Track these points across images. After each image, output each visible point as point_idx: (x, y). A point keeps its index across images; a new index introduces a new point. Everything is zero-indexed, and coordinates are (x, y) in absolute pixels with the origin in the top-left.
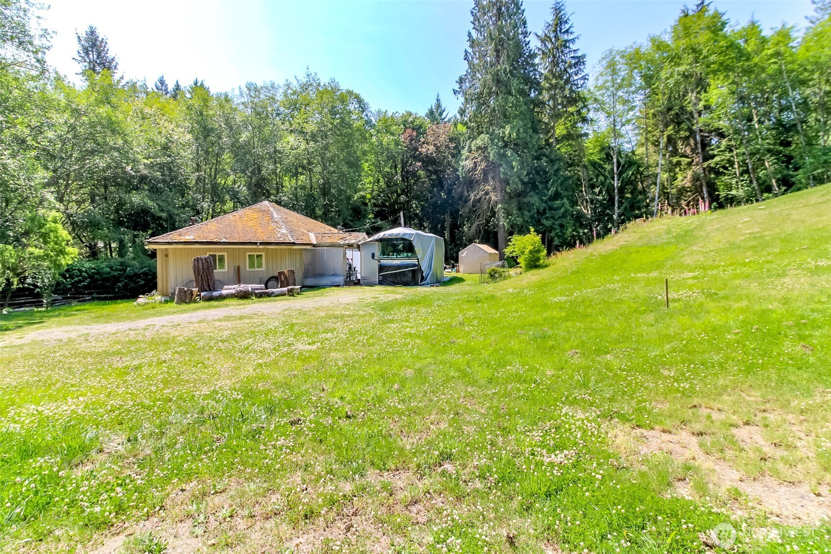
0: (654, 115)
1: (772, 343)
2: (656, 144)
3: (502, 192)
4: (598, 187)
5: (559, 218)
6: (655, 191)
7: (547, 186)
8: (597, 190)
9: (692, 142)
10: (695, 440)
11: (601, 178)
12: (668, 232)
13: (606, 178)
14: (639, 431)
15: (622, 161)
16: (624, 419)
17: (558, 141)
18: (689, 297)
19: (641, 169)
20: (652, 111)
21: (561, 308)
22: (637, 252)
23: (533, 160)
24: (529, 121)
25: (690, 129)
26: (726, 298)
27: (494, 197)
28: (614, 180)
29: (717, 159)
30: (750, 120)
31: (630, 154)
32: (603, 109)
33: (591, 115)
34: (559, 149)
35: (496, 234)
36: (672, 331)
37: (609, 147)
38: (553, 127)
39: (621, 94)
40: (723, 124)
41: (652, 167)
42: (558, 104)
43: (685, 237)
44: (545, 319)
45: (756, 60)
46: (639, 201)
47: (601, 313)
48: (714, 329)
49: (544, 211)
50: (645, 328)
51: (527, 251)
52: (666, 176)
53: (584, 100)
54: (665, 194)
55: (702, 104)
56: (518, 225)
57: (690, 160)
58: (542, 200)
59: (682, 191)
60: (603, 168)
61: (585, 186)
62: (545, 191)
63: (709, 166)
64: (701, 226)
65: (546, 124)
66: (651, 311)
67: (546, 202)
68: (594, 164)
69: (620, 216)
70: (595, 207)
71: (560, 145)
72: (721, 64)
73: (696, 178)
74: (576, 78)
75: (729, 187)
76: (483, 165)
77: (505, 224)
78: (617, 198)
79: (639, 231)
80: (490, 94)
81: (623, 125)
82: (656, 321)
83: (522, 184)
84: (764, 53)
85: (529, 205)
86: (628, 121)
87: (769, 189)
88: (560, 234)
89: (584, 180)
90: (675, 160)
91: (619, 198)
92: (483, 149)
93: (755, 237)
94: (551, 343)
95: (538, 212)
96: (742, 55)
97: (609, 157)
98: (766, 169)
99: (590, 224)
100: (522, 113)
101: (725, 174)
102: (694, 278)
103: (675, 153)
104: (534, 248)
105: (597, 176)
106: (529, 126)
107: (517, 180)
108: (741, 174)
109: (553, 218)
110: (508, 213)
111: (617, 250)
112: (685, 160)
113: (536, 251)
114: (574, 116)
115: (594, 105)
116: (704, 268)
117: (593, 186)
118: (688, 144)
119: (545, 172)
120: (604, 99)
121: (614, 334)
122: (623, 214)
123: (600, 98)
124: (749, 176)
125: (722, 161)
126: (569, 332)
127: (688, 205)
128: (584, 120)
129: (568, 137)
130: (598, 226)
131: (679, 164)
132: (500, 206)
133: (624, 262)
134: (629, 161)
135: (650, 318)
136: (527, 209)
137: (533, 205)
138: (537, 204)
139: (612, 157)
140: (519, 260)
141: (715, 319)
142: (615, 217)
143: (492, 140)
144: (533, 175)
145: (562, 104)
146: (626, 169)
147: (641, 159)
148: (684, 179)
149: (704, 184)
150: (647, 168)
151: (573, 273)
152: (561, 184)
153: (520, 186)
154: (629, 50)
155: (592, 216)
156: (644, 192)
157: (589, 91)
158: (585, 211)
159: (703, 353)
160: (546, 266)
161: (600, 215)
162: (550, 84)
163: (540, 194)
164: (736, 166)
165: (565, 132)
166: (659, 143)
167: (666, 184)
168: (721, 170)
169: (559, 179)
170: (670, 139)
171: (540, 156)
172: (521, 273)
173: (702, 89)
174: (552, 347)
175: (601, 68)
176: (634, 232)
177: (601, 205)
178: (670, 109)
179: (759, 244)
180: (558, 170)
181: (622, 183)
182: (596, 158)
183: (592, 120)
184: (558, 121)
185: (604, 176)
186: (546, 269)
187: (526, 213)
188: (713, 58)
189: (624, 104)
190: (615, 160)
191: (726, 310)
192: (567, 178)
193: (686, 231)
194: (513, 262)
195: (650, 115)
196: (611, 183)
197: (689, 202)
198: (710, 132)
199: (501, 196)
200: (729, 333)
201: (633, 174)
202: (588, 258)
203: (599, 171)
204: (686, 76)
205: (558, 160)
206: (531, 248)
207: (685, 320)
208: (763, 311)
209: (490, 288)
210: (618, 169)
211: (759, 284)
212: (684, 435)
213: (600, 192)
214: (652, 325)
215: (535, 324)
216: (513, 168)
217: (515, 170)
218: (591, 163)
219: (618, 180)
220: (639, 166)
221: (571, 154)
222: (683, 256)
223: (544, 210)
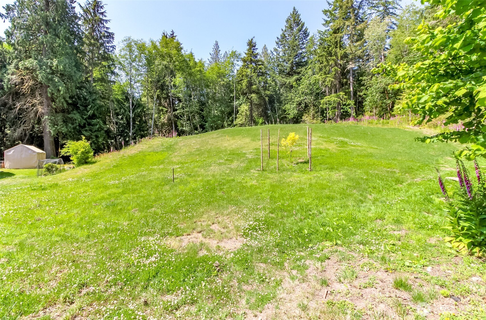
0: (151, 82)
1: (213, 193)
2: (152, 97)
3: (48, 107)
4: (120, 115)
5: (95, 131)
6: (151, 122)
7: (86, 109)
8: (120, 117)
9: (168, 100)
10: (200, 235)
11: (122, 110)
12: (162, 145)
13: (125, 111)
14: (178, 238)
15: (135, 103)
16: (171, 235)
17: (95, 81)
18: (181, 176)
19: (145, 109)
20: (150, 79)
21: (117, 187)
22: (149, 155)
23: (76, 88)
24: (73, 61)
25: (167, 94)
26: (194, 176)
27: (40, 109)
28: (130, 113)
29: (178, 111)
30: (190, 96)
31: (139, 100)
32: (124, 70)
33: (116, 71)
34: (95, 86)
35: (42, 138)
36: (177, 192)
37: (128, 93)
38: (91, 71)
39: (134, 65)
40: (180, 95)
41: (150, 109)
42: (95, 57)
43: (170, 148)
44: (109, 195)
45: (193, 70)
46: (143, 127)
47: (142, 187)
48: (193, 190)
49: (84, 126)
50: (166, 193)
51: (79, 152)
52: (156, 115)
53: (113, 60)
54: (156, 125)
55: (172, 83)
56: (63, 133)
57: (167, 109)
58: (83, 118)
59: (163, 124)
60: (124, 105)
61: (112, 113)
62: (86, 112)
63: (175, 114)
64: (176, 143)
65: (86, 67)
66: (167, 184)
67: (86, 119)
68: (118, 101)
69: (133, 134)
70: (119, 127)
71: (96, 84)
72: (180, 67)
73: (169, 119)
74: (107, 45)
75: (182, 126)
76: (31, 83)
77: (52, 131)
78: (131, 124)
79: (148, 144)
80: (39, 30)
81: (135, 83)
82: (170, 189)
83: (67, 104)
84: (196, 69)
85: (73, 121)
86: (139, 81)
87: (196, 129)
88: (96, 142)
89: (112, 109)
90: (161, 108)
91: (133, 124)
92: (31, 71)
93: (198, 150)
94: (119, 207)
95: (79, 125)
96: (188, 66)
97: (127, 99)
98: (196, 120)
99: (115, 137)
100: (67, 53)
101: (181, 119)
102: (179, 168)
103: (160, 105)
104: (85, 150)
105: (120, 108)
106: (74, 64)
107: (63, 100)
108: (187, 120)
109: (91, 130)
110: (54, 124)
111: (138, 153)
112: (165, 109)
113: (87, 153)
114: (106, 68)
115: (119, 66)
116: (182, 163)
117: (117, 114)
118: (166, 102)
119: (85, 99)
120: (125, 64)
121: (153, 197)
122: (135, 133)
123: (122, 63)
124: (190, 122)
125: (180, 113)
126: (128, 200)
127: (166, 132)
128: (113, 73)
129: (102, 80)
130: (120, 138)
131: (162, 110)
132: (47, 117)
133: (143, 160)
134: (138, 104)
135: (167, 187)
136: (70, 122)
137: (76, 120)
138: (79, 120)
139: (129, 99)
140: (71, 158)
141: (193, 186)
142: (130, 134)
143: (41, 66)
144: (76, 99)
145: (98, 57)
146: (137, 108)
147: (144, 104)
148: (164, 119)
149: (173, 122)
150: (148, 109)
151: (114, 166)
152: (97, 110)
153: (65, 105)
154: (139, 42)
155: (117, 132)
156: (145, 122)
157: (116, 56)
158: (113, 129)
159: (192, 200)
160: (94, 163)
161: (122, 132)
162: (90, 42)
163: (82, 114)
164: (185, 116)
165: (100, 76)
166: (154, 97)
167: (156, 119)
168: (180, 117)
169: (96, 105)
170: (158, 96)
171: (81, 87)
172: (74, 168)
173: (173, 76)
174: (121, 209)
175: (123, 46)
176: (145, 144)
177: (122, 127)
178: (159, 81)
179: (200, 152)
180: (94, 100)
181: (135, 115)
182: (119, 97)
183: (117, 74)
184: (94, 68)
185: (124, 109)
186: (93, 165)
187: (70, 125)
188: (177, 63)
189: (136, 71)
190: (131, 101)
191: (196, 181)
192: (101, 106)
193: (170, 145)
194: (67, 159)
195: (149, 81)
196: (128, 114)
197: (166, 131)
198: (175, 98)
199: (48, 110)
200: (199, 191)
201: (140, 111)
202: (122, 158)
203: (121, 106)
204: (166, 67)
205: (95, 93)
206: (83, 150)
207: (182, 187)
208: (208, 180)
209: (50, 179)
210: (132, 107)
211: (204, 170)
212: (195, 234)
213: (122, 119)
214: (169, 191)
215: (103, 198)
216: (59, 91)
217: (62, 93)
218: (116, 100)
219: (133, 113)
220: (144, 108)
221: (103, 91)
222: (172, 157)
223: (85, 124)
